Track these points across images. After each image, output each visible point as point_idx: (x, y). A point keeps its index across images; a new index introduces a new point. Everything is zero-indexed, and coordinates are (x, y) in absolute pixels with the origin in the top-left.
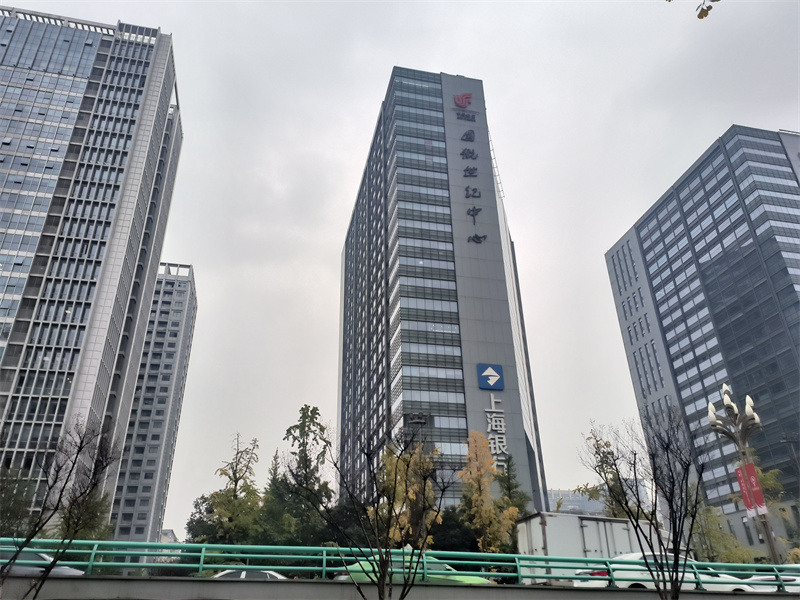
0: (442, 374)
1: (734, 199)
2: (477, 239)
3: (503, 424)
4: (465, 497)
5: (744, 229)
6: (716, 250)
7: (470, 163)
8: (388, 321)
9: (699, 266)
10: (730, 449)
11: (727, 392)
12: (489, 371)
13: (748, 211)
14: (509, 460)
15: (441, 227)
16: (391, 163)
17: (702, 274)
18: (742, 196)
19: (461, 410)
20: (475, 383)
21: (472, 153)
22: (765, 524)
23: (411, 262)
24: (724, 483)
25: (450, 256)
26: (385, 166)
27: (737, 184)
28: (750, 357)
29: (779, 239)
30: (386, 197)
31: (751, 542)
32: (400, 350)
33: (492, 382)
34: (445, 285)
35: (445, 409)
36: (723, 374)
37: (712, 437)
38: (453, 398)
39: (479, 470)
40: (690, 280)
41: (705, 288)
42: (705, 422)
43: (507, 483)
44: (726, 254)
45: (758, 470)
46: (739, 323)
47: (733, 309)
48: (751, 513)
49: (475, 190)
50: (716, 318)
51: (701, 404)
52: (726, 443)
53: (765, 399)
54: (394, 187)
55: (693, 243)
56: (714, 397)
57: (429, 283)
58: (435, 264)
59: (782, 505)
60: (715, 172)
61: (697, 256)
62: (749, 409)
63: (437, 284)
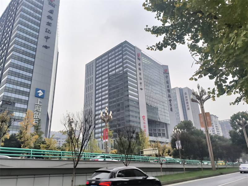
0: (22, 89)
1: (121, 60)
2: (46, 47)
3: (40, 109)
4: (20, 131)
5: (121, 68)
6: (114, 72)
7: (50, 21)
8: (4, 66)
9: (109, 75)
10: (104, 124)
11: (107, 109)
12: (40, 91)
13: (123, 64)
14: (39, 120)
15: (34, 39)
16: (19, 9)
17: (109, 77)
18: (123, 60)
19: (26, 102)
20: (34, 94)
21: (51, 18)
22: (106, 144)
23: (19, 47)
24: (100, 133)
25: (35, 50)
26: (16, 9)
27: (123, 56)
28: (114, 102)
29: (128, 73)
30: (14, 20)
31: (102, 149)
32: (7, 77)
33: (40, 95)
34: (30, 59)
35: (20, 101)
36: (107, 105)
37: (100, 121)
38: (24, 98)
39: (28, 122)
40: (106, 78)
41: (109, 81)
42: (100, 116)
43: (37, 128)
44: (116, 74)
45: (108, 130)
46: (114, 92)
47: (114, 88)
48: (104, 141)
49: (49, 31)
50: (109, 90)
51: (100, 112)
52: (103, 123)
53: (115, 113)
54: (18, 18)
55: (109, 68)
56: (103, 110)
57: (24, 57)
58: (28, 51)
59: (112, 140)
60: (119, 51)
61: (109, 72)
62: (110, 115)
63: (27, 58)
